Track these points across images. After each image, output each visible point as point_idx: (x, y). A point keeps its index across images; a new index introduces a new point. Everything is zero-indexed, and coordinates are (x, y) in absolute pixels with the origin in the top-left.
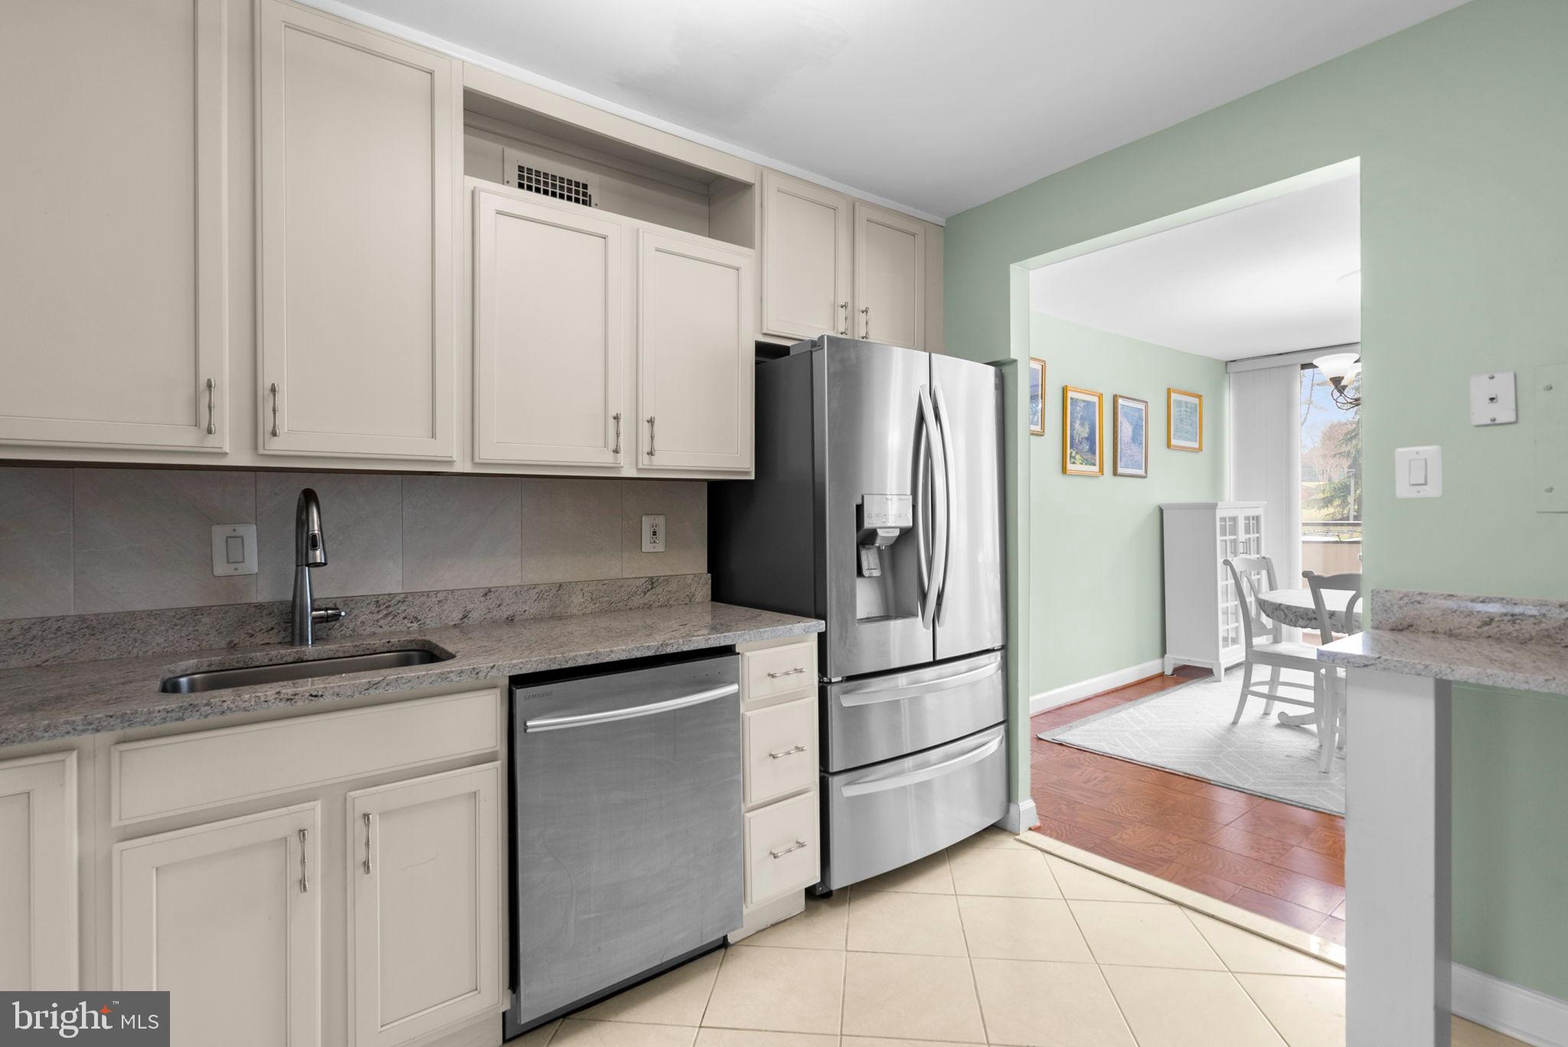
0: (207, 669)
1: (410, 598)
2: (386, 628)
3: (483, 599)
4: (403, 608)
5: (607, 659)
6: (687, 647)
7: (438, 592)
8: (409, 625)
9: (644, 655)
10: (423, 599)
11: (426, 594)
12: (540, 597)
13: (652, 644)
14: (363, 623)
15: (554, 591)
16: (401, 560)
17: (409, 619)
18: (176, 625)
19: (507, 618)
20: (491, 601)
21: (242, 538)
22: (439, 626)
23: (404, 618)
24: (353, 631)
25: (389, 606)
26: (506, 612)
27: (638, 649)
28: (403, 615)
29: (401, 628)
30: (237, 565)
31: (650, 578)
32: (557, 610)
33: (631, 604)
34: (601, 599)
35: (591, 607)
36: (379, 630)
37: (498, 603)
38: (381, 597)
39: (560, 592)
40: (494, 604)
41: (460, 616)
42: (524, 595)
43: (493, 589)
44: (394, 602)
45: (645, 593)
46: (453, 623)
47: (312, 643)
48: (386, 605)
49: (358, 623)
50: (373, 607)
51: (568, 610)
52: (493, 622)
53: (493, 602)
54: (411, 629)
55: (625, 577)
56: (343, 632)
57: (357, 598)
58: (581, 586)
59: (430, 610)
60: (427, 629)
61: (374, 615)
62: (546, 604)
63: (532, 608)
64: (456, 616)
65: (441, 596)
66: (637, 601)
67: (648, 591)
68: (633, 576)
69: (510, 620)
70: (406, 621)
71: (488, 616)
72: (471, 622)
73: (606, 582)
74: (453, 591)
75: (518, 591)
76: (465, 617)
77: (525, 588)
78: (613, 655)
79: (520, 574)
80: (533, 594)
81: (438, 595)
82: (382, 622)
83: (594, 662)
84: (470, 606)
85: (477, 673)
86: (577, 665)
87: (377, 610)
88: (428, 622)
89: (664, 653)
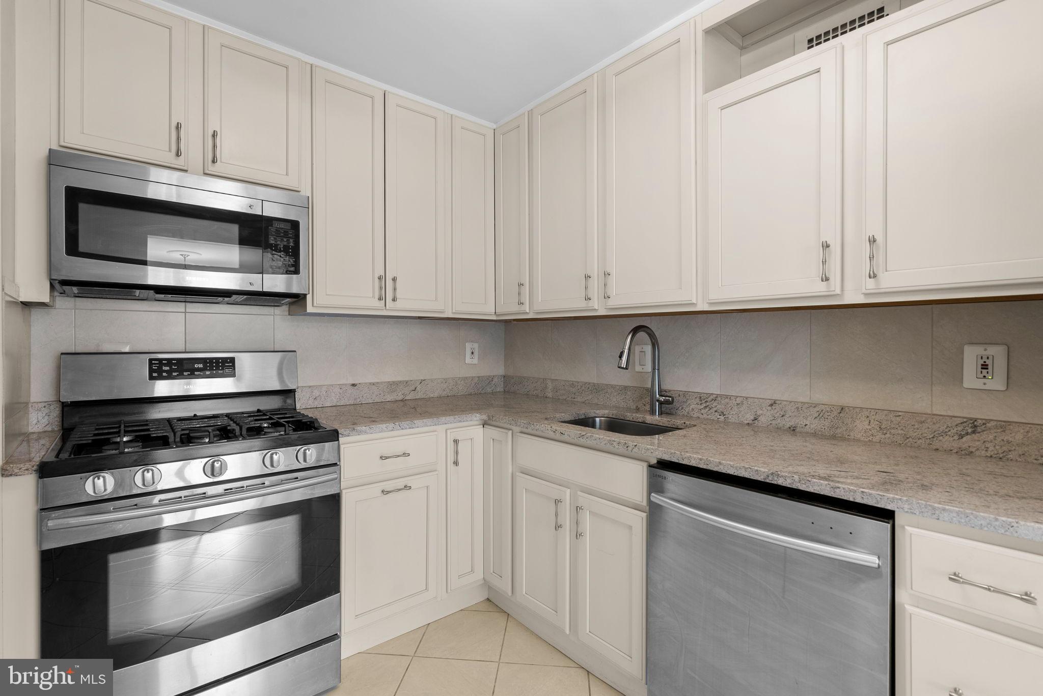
0: (611, 416)
1: (719, 399)
2: (705, 416)
3: (770, 408)
4: (715, 404)
5: (715, 469)
6: (804, 486)
7: (737, 397)
8: (719, 417)
9: (752, 478)
10: (727, 400)
11: (729, 397)
12: (820, 415)
13: (762, 469)
14: (693, 409)
15: (835, 413)
16: (719, 372)
17: (719, 413)
18: (619, 393)
19: (790, 428)
20: (776, 411)
21: (645, 352)
22: (738, 422)
23: (716, 411)
24: (688, 413)
25: (706, 402)
26: (788, 423)
27: (746, 469)
28: (715, 409)
29: (713, 418)
30: (643, 367)
31: (971, 419)
32: (839, 431)
33: (936, 444)
34: (892, 431)
35: (879, 436)
36: (701, 416)
37: (782, 414)
38: (702, 395)
39: (841, 415)
40: (778, 414)
41: (752, 418)
42: (805, 411)
43: (777, 402)
44: (710, 399)
45: (961, 437)
46: (747, 422)
47: (659, 414)
48: (705, 400)
49: (691, 409)
50: (698, 400)
51: (852, 434)
52: (778, 428)
53: (778, 412)
54: (719, 420)
55: (935, 413)
56: (683, 413)
57: (690, 393)
58: (867, 413)
59: (731, 409)
60: (729, 422)
61: (699, 406)
62: (827, 423)
63: (814, 425)
64: (749, 417)
65: (739, 400)
66: (947, 442)
67: (967, 434)
68: (950, 413)
69: (793, 430)
70: (717, 414)
71: (773, 422)
72: (760, 424)
73: (900, 414)
74: (747, 398)
75: (800, 407)
76: (755, 419)
77: (806, 405)
78: (721, 467)
79: (809, 393)
80: (815, 413)
81: (738, 399)
82: (703, 411)
83: (705, 467)
84: (759, 412)
85: (627, 447)
86: (691, 464)
87: (700, 402)
88: (730, 417)
89: (775, 483)
